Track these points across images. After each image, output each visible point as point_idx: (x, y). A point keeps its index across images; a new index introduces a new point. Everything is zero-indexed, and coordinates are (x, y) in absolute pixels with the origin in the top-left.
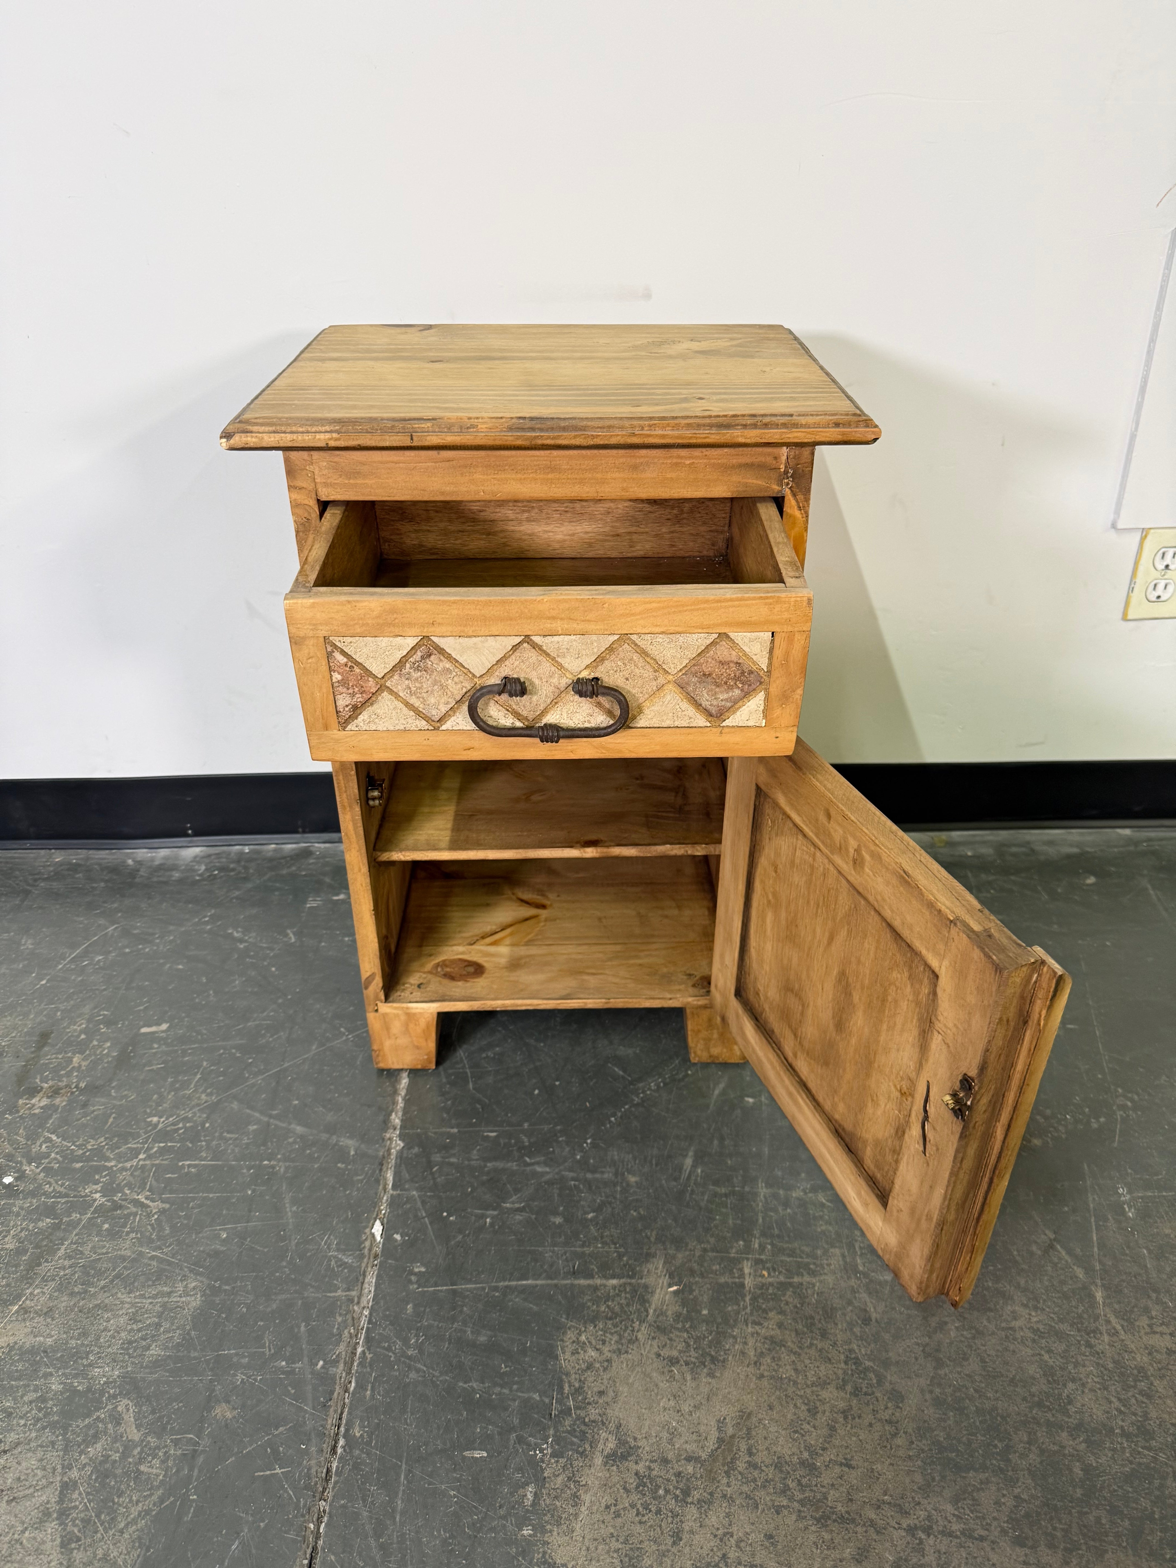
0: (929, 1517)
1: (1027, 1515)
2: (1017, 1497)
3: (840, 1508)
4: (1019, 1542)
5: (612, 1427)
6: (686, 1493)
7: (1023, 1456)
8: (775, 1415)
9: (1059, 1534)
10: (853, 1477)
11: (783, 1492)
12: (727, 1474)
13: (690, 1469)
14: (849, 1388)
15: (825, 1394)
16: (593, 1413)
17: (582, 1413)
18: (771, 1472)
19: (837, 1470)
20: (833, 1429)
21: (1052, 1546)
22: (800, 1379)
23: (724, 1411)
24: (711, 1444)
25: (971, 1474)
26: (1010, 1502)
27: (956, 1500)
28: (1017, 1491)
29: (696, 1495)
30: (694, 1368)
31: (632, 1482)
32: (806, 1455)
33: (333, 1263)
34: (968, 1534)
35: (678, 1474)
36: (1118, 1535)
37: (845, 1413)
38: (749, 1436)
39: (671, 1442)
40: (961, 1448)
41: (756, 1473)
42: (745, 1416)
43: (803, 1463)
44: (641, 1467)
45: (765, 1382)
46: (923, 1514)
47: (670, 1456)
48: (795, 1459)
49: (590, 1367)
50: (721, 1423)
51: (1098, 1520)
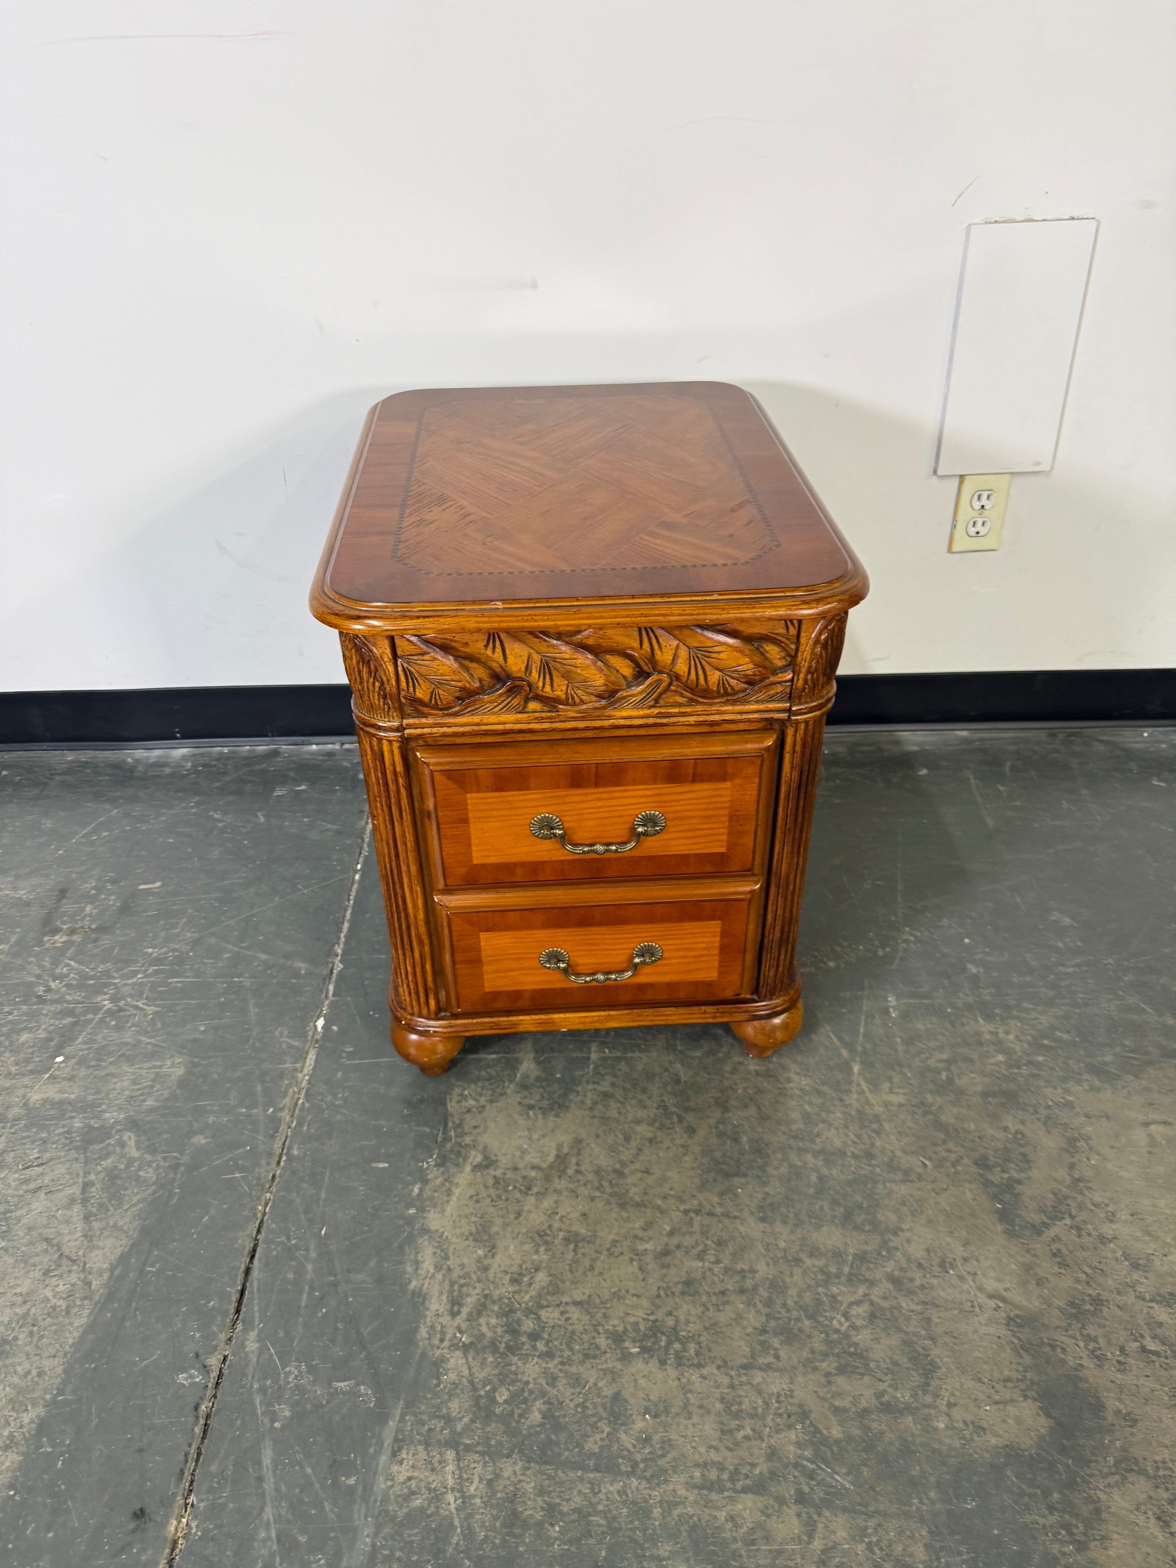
0: (700, 1205)
1: (771, 1204)
2: (767, 1194)
3: (637, 1198)
4: (763, 1220)
5: (480, 1148)
6: (529, 1188)
7: (776, 1168)
8: (599, 1140)
9: (791, 1215)
10: (650, 1180)
11: (598, 1188)
12: (560, 1177)
13: (533, 1174)
14: (657, 1125)
15: (638, 1128)
16: (468, 1140)
17: (459, 1140)
18: (590, 1177)
19: (639, 1175)
20: (640, 1150)
21: (785, 1222)
22: (622, 1119)
23: (563, 1139)
24: (551, 1159)
25: (736, 1179)
26: (760, 1196)
27: (721, 1194)
28: (767, 1190)
29: (535, 1190)
30: (544, 1112)
31: (490, 1182)
32: (618, 1166)
33: (284, 1045)
34: (727, 1215)
35: (524, 1177)
36: (834, 1217)
37: (651, 1141)
38: (579, 1154)
39: (522, 1158)
40: (732, 1163)
41: (580, 1177)
42: (578, 1142)
43: (615, 1171)
44: (498, 1173)
45: (596, 1121)
46: (696, 1202)
47: (520, 1166)
48: (610, 1169)
49: (469, 1111)
50: (559, 1147)
51: (822, 1208)
